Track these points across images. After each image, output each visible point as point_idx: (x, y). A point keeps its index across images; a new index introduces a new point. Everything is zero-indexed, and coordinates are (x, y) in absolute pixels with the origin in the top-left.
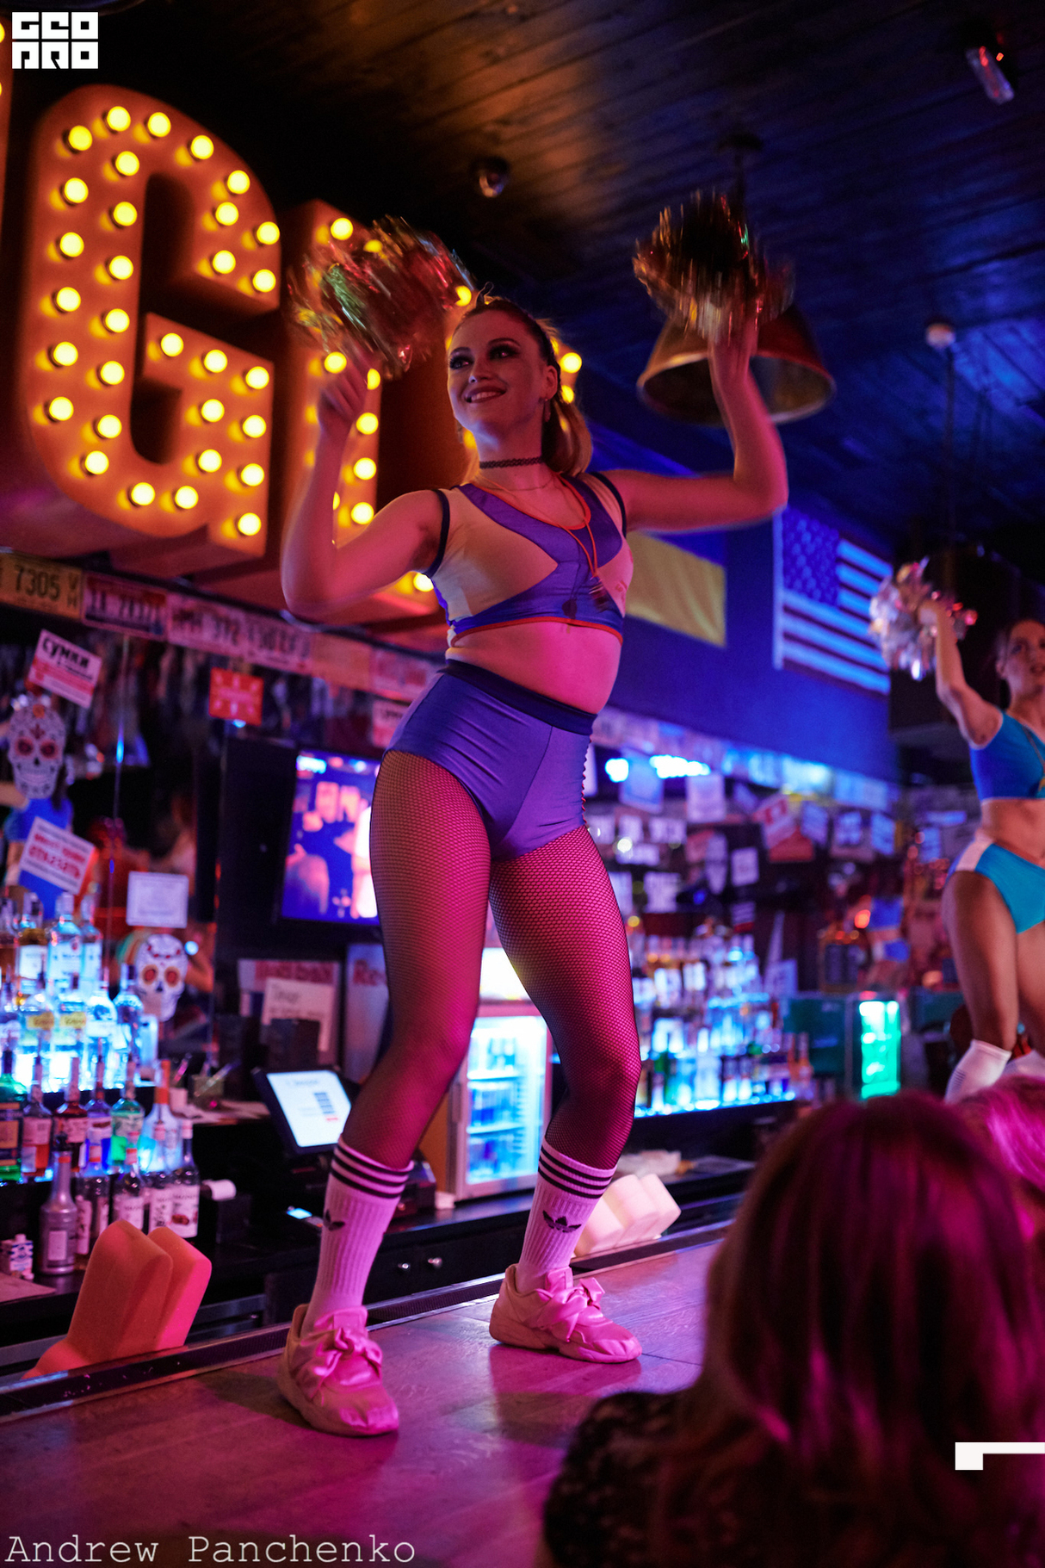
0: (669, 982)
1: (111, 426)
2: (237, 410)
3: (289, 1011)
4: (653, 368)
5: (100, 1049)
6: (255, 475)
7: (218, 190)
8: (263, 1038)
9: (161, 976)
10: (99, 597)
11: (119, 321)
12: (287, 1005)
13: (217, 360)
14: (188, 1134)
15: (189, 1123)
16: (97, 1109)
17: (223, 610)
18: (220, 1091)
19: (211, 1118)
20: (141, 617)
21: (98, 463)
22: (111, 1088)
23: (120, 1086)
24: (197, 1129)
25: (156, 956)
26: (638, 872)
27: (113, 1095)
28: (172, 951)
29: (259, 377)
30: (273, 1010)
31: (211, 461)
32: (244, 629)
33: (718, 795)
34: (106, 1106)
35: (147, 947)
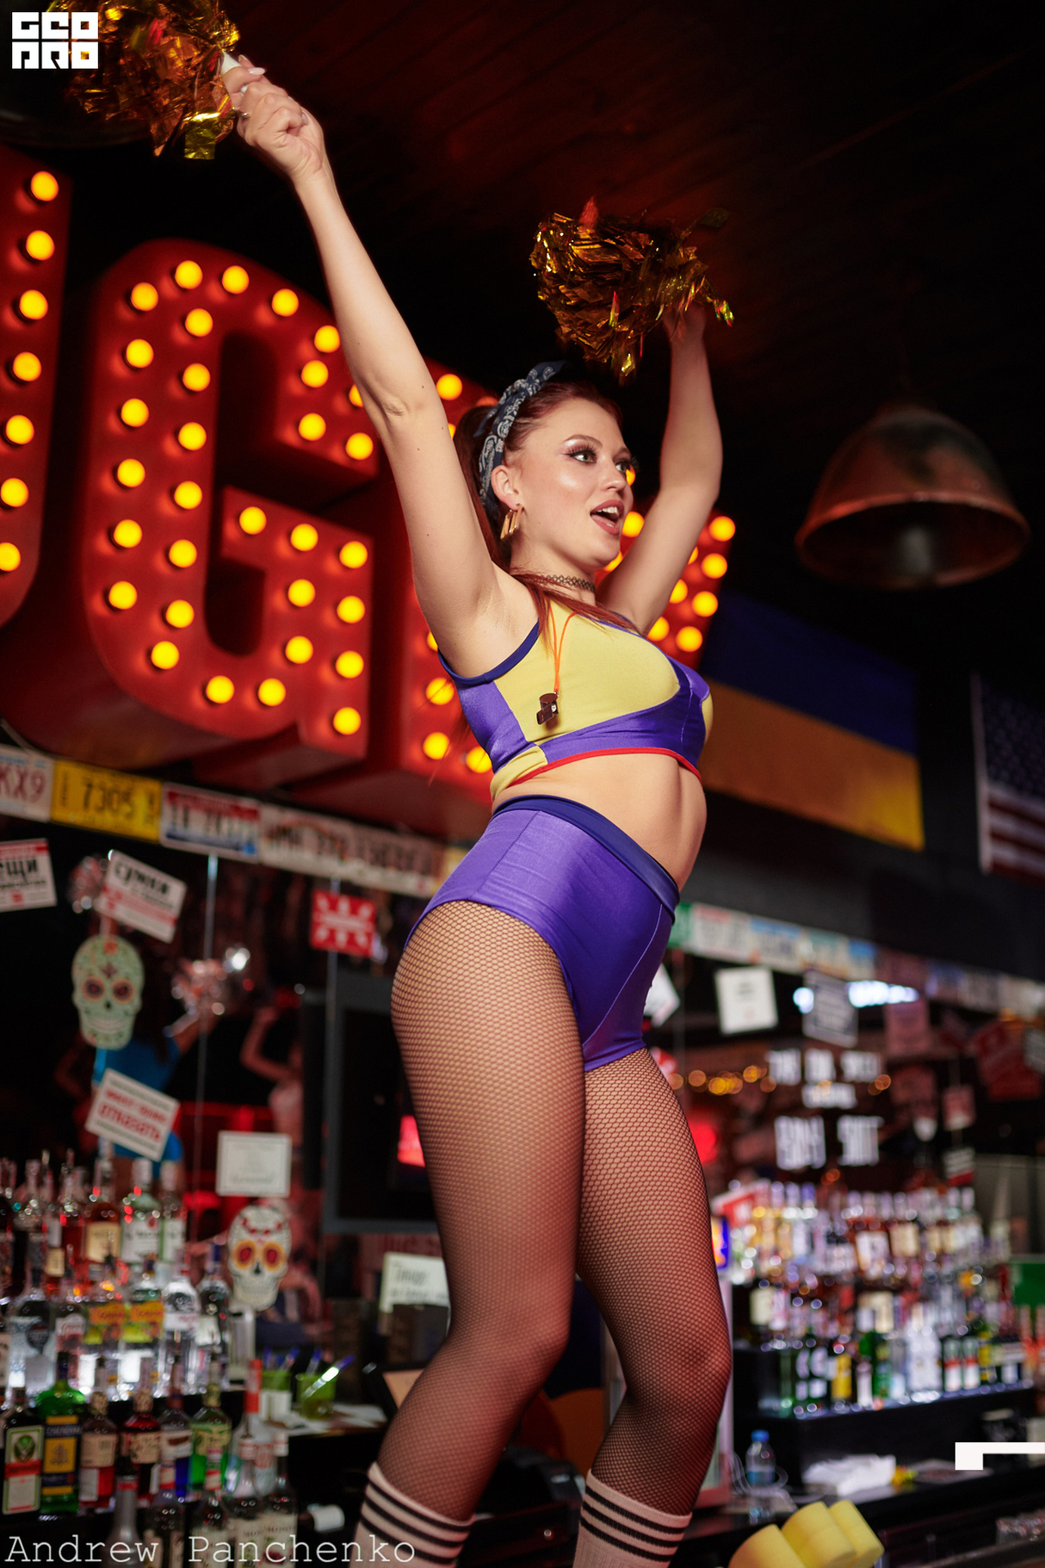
0: (873, 1248)
1: (181, 614)
2: (330, 590)
3: (414, 1293)
4: (815, 521)
5: (179, 1348)
6: (351, 665)
7: (304, 349)
8: (384, 1328)
9: (259, 1256)
10: (180, 813)
11: (189, 495)
12: (412, 1287)
13: (305, 537)
14: (282, 1450)
15: (282, 1436)
16: (174, 1420)
17: (328, 824)
18: (329, 1393)
19: (317, 1427)
20: (230, 834)
21: (166, 655)
22: (194, 1393)
23: (203, 1391)
24: (293, 1442)
25: (253, 1231)
26: (831, 1117)
27: (192, 1404)
28: (271, 1225)
29: (355, 555)
30: (395, 1293)
31: (300, 650)
32: (352, 845)
33: (921, 1024)
34: (185, 1416)
35: (242, 1222)
